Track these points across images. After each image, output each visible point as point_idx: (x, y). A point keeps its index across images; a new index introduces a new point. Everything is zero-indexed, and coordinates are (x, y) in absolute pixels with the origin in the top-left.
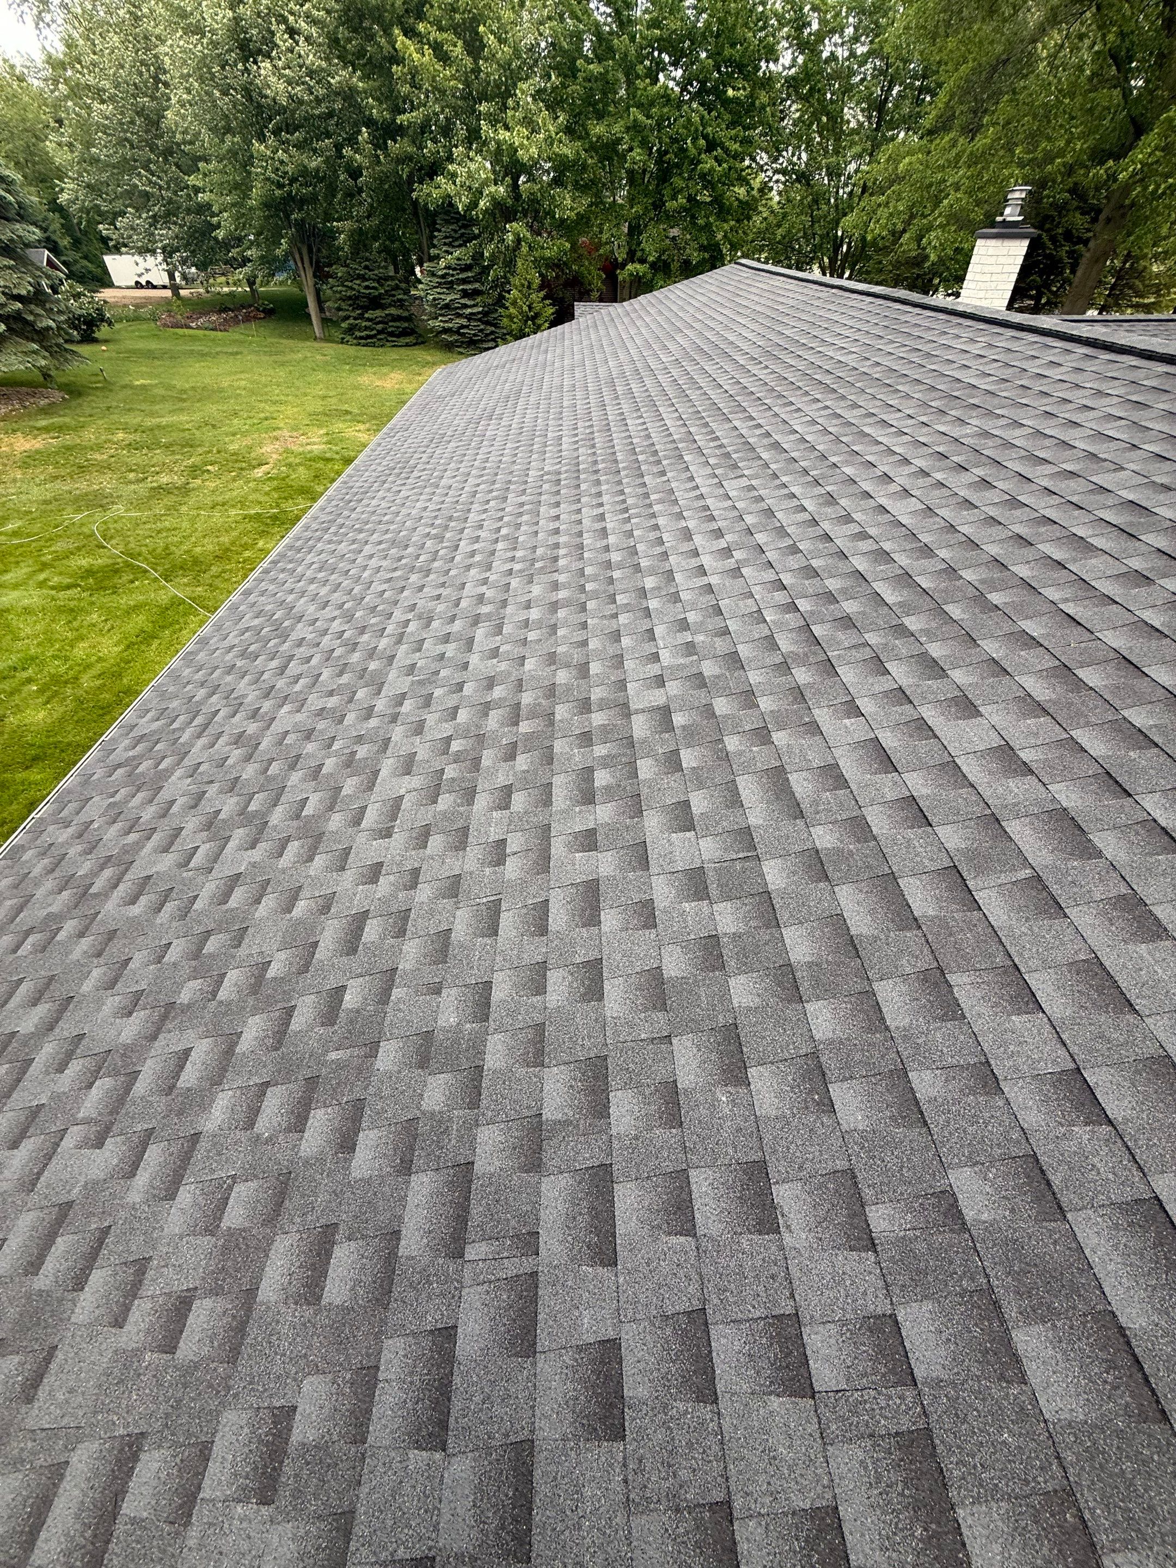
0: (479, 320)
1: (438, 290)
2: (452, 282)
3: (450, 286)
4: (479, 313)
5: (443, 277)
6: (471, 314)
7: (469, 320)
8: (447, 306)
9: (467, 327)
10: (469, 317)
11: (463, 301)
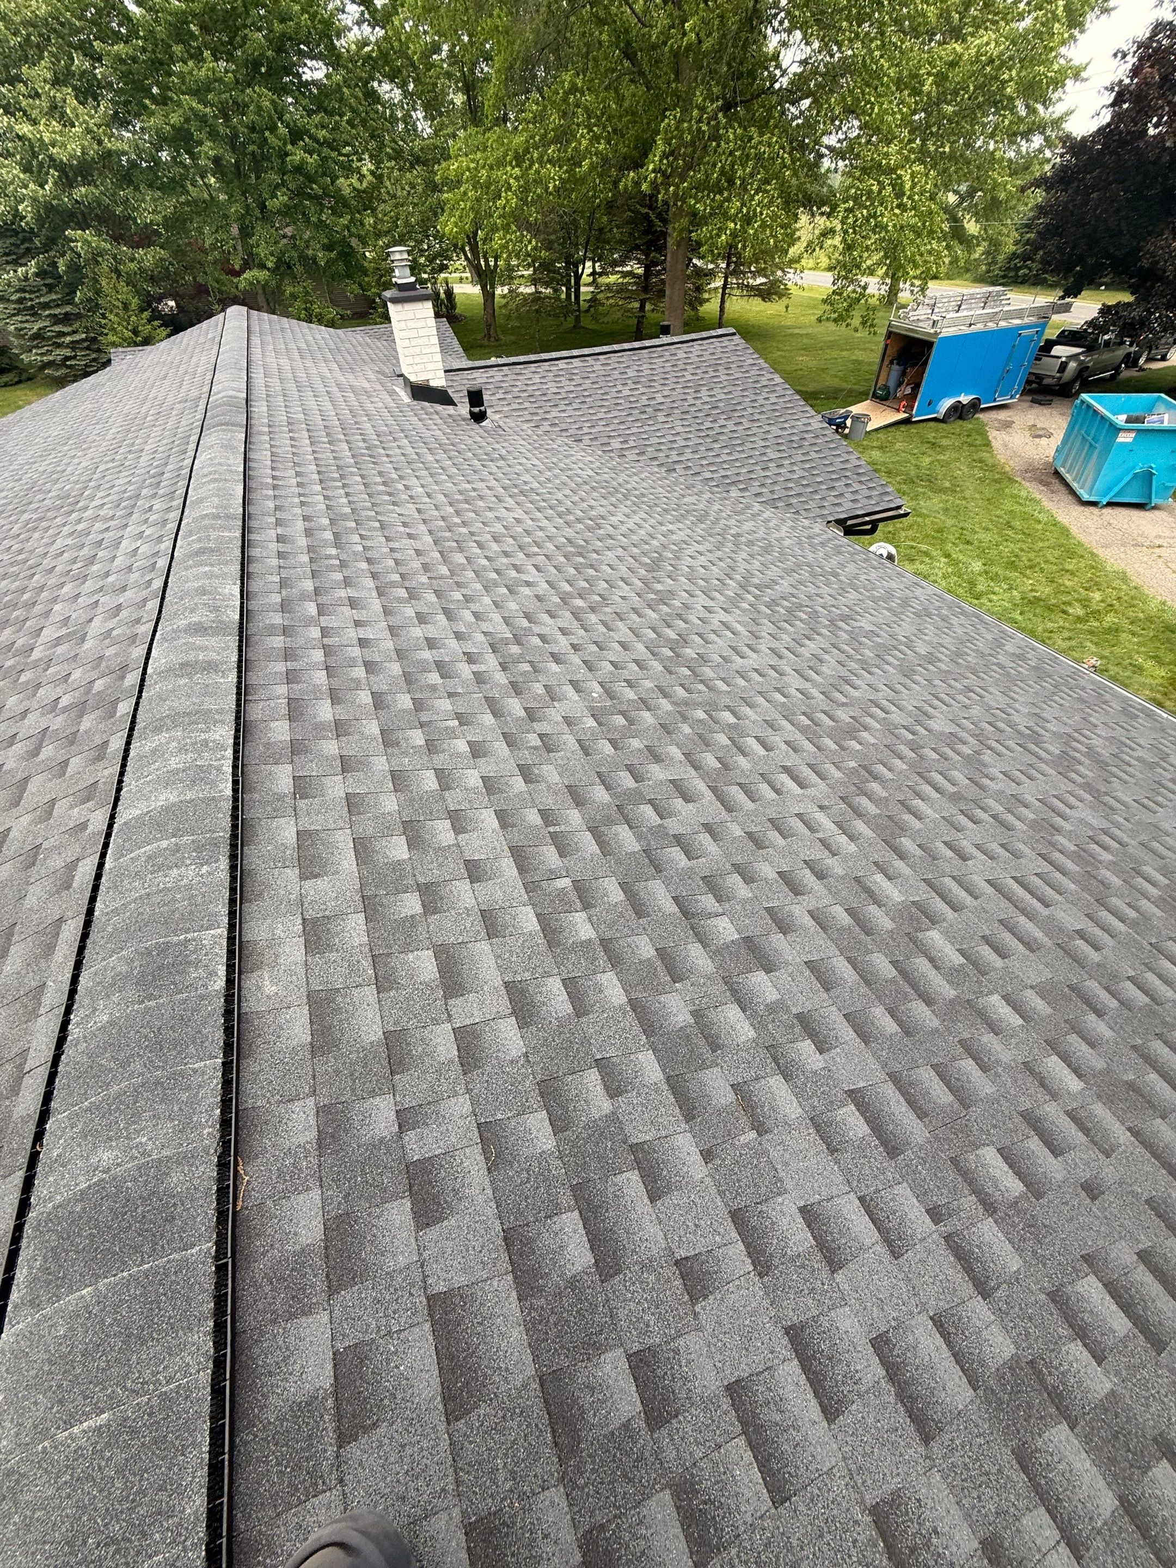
0: (88, 348)
1: (19, 318)
2: (32, 307)
3: (33, 312)
4: (83, 340)
5: (20, 301)
6: (72, 342)
7: (73, 349)
8: (37, 336)
9: (74, 357)
10: (73, 345)
11: (56, 328)
